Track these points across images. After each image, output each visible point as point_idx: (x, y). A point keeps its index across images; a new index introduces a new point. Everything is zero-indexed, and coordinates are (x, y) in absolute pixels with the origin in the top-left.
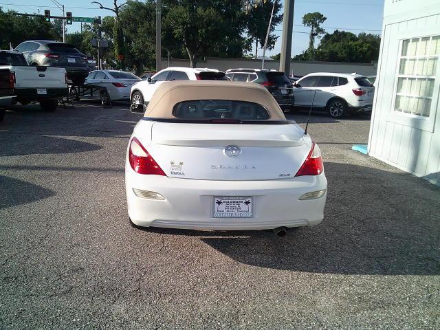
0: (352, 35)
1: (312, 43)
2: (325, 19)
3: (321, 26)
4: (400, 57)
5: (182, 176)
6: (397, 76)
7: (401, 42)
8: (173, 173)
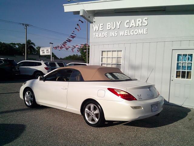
4: (101, 57)
5: (142, 100)
6: (101, 63)
7: (101, 52)
8: (139, 99)
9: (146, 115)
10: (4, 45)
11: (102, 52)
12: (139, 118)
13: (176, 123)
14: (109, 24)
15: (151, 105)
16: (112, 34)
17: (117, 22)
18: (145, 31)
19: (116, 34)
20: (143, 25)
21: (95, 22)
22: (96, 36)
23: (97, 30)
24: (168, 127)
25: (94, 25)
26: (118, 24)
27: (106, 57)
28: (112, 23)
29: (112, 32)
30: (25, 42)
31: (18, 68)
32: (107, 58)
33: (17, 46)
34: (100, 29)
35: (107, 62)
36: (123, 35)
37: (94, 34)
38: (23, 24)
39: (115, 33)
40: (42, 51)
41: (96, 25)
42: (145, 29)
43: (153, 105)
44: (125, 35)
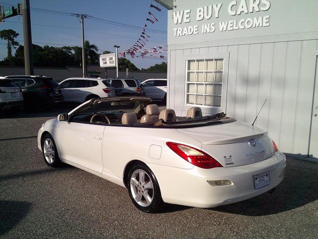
0: (39, 47)
1: (10, 52)
2: (18, 34)
3: (15, 39)
4: (187, 71)
5: (232, 165)
6: (187, 82)
7: (187, 61)
8: (227, 164)
9: (241, 195)
10: (52, 50)
11: (189, 61)
12: (224, 202)
13: (310, 204)
14: (200, 11)
15: (254, 176)
16: (205, 28)
17: (214, 6)
18: (265, 21)
19: (213, 28)
20: (262, 9)
21: (176, 7)
22: (179, 32)
23: (180, 22)
24: (292, 216)
25: (174, 14)
26: (216, 10)
27: (195, 71)
28: (206, 8)
29: (206, 25)
30: (81, 45)
31: (60, 91)
32: (198, 73)
33: (73, 52)
34: (185, 20)
35: (198, 81)
36: (225, 29)
37: (175, 29)
38: (78, 15)
39: (211, 27)
40: (103, 59)
41: (178, 13)
42: (265, 18)
43: (257, 175)
44: (229, 29)
